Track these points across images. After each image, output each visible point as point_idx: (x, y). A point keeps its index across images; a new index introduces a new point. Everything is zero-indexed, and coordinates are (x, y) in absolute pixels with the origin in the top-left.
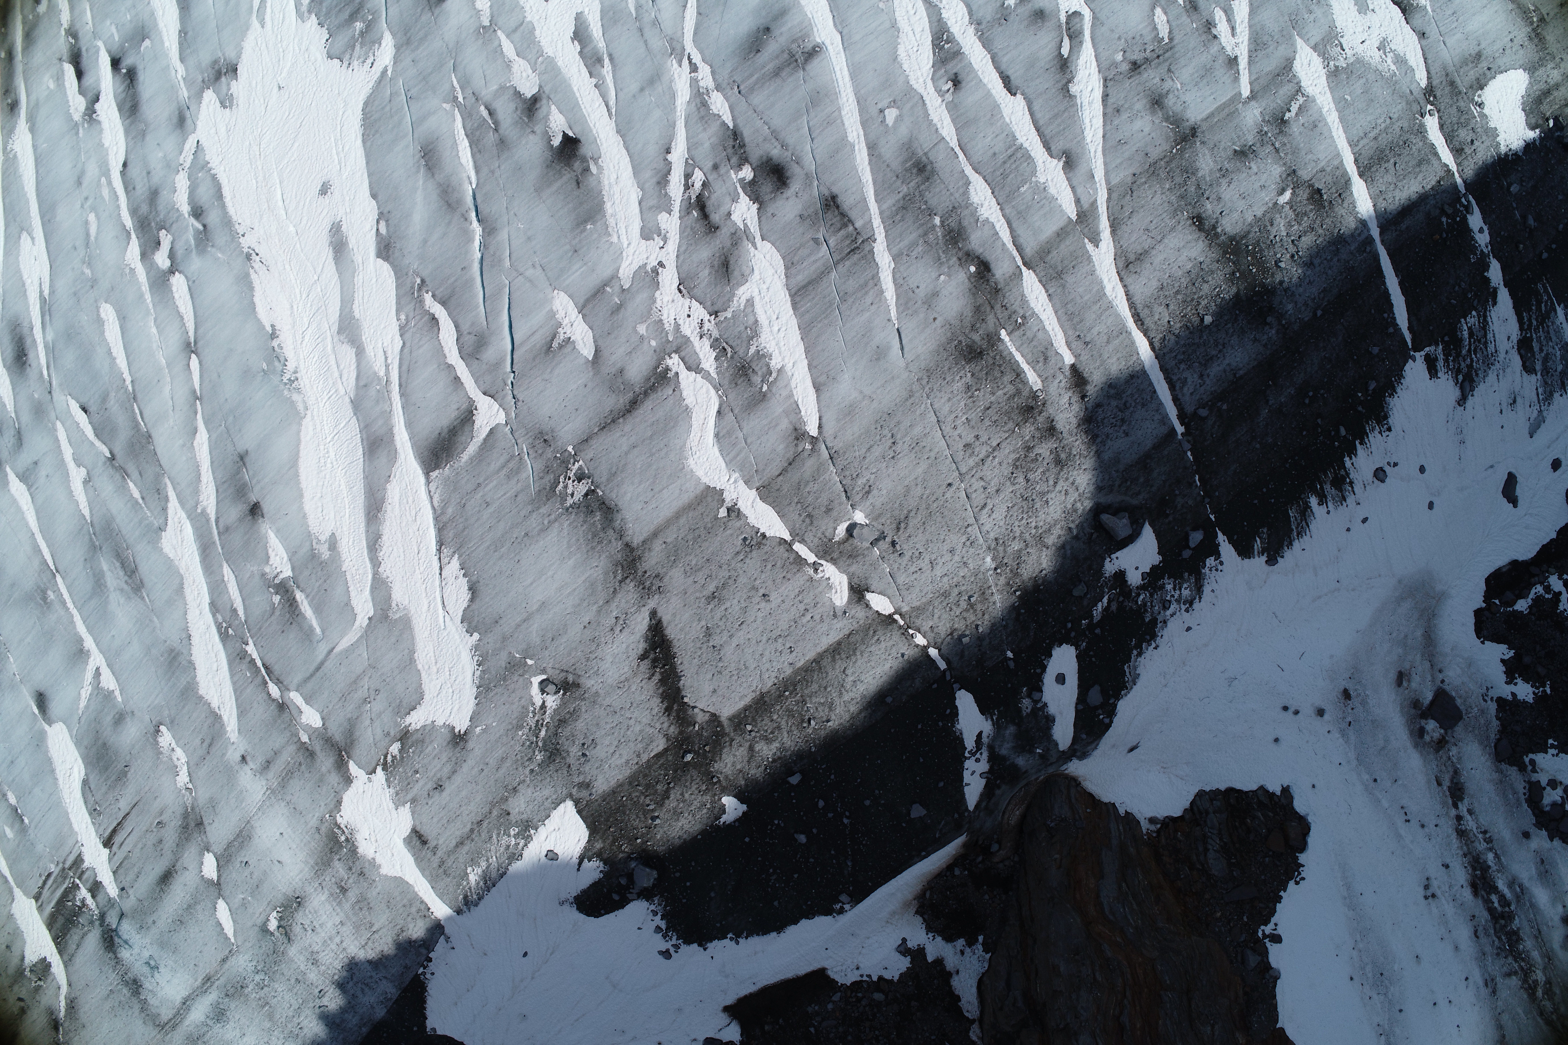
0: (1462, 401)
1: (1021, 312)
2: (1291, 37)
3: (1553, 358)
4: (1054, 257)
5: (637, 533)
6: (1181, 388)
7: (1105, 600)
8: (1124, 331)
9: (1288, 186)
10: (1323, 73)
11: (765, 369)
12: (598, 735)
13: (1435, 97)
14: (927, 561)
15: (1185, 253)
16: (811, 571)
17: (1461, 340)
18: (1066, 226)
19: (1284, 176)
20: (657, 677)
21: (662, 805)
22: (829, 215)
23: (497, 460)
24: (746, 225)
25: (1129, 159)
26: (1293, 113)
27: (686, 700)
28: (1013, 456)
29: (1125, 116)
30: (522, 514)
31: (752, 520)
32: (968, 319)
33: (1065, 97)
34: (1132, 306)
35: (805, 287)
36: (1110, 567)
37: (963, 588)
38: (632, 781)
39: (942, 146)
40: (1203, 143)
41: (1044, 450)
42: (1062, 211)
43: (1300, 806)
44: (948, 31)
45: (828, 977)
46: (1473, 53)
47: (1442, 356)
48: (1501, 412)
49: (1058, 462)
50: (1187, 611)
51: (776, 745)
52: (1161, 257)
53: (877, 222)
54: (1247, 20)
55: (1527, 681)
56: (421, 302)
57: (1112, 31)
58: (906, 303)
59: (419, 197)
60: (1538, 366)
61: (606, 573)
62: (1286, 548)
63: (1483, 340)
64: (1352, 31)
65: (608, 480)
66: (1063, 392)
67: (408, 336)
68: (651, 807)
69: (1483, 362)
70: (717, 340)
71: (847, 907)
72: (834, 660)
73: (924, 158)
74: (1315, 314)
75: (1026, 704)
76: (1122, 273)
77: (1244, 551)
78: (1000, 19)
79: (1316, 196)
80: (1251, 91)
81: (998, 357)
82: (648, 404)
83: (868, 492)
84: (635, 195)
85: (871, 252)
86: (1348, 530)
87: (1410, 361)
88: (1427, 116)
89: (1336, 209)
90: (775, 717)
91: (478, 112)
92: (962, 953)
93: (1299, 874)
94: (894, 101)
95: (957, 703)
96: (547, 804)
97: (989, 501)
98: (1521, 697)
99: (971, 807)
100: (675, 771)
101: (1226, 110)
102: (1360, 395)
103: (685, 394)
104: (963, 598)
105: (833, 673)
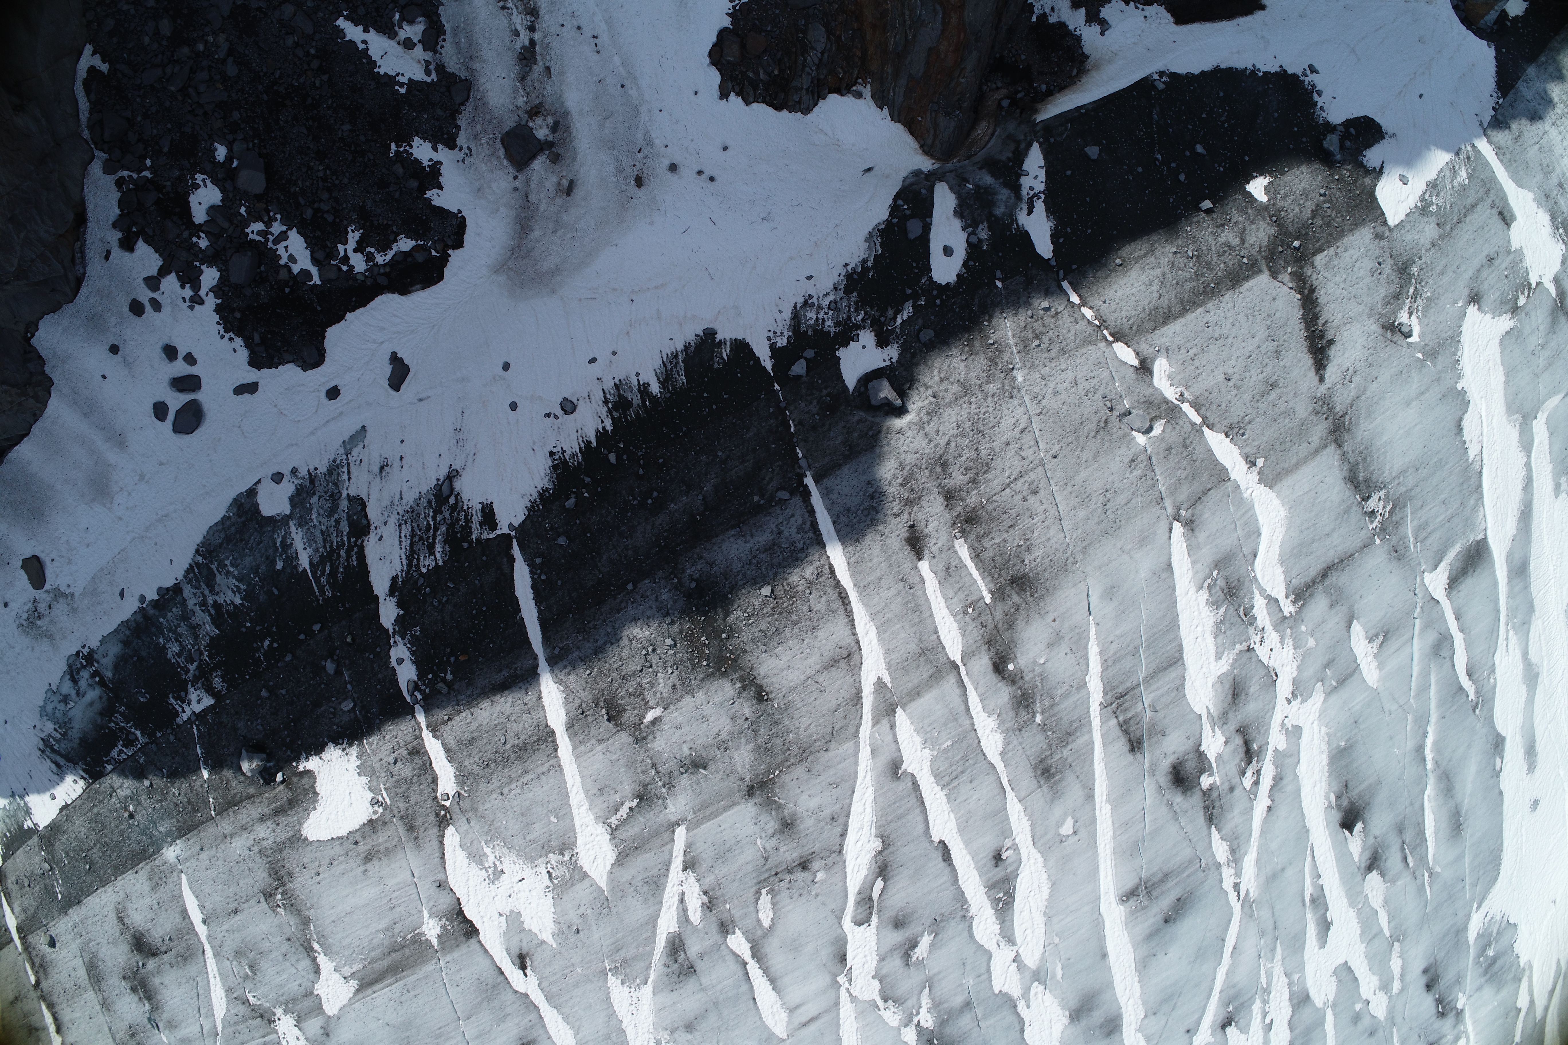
0: (452, 475)
1: (967, 618)
2: (613, 890)
3: (321, 511)
4: (926, 672)
5: (1331, 455)
6: (804, 523)
7: (899, 321)
8: (862, 589)
9: (648, 727)
10: (580, 848)
11: (1213, 591)
12: (1369, 279)
13: (437, 815)
14: (1081, 387)
15: (782, 663)
16: (1186, 395)
17: (445, 542)
18: (908, 702)
19: (650, 737)
20: (1321, 322)
21: (1317, 205)
22: (1138, 733)
23: (1434, 540)
24: (1214, 731)
25: (829, 767)
26: (627, 805)
27: (1299, 296)
28: (990, 476)
29: (827, 813)
30: (1418, 489)
31: (1236, 451)
32: (1021, 618)
33: (888, 837)
34: (849, 613)
35: (1170, 666)
36: (892, 353)
37: (1046, 355)
38: (1341, 233)
39: (1023, 794)
40: (742, 779)
41: (957, 478)
42: (910, 718)
43: (715, 77)
44: (997, 910)
45: (1173, 16)
46: (375, 862)
47: (474, 526)
48: (401, 458)
49: (945, 465)
50: (810, 296)
51: (1222, 240)
52: (811, 661)
53: (1096, 722)
54: (664, 909)
55: (417, 162)
56: (1477, 692)
57: (823, 904)
58: (1079, 639)
59: (1469, 787)
60: (344, 504)
61: (1358, 423)
62: (692, 344)
63: (416, 539)
64: (534, 893)
65: (1351, 508)
66: (934, 533)
67: (1490, 664)
68: (1327, 205)
69: (418, 515)
70: (1251, 624)
71: (1156, 77)
72: (1169, 308)
73: (1042, 782)
74: (635, 586)
75: (983, 233)
76: (856, 648)
77: (741, 348)
78: (942, 921)
79: (614, 713)
80: (673, 832)
81: (996, 576)
82: (1313, 572)
83: (1132, 461)
84: (1302, 770)
85: (1105, 693)
86: (614, 353)
87: (516, 525)
88: (451, 795)
89: (590, 697)
90: (1222, 265)
91: (1415, 862)
92: (1053, 9)
93: (734, 7)
94: (1061, 841)
95: (1051, 247)
96: (1408, 227)
97: (1018, 436)
98: (428, 146)
99: (1036, 147)
100: (1306, 234)
101: (708, 813)
102: (586, 495)
103: (1282, 577)
104: (1046, 346)
105: (1170, 297)
